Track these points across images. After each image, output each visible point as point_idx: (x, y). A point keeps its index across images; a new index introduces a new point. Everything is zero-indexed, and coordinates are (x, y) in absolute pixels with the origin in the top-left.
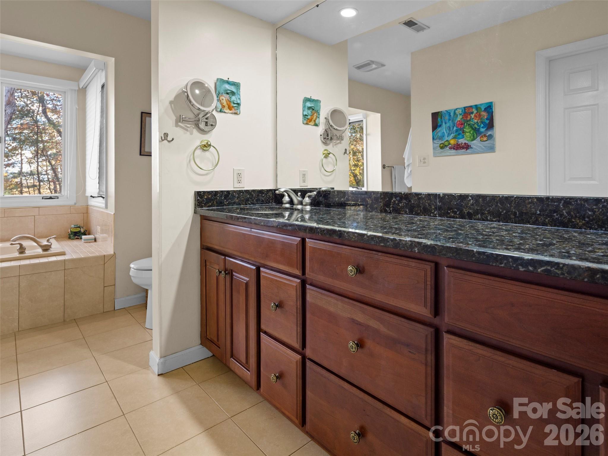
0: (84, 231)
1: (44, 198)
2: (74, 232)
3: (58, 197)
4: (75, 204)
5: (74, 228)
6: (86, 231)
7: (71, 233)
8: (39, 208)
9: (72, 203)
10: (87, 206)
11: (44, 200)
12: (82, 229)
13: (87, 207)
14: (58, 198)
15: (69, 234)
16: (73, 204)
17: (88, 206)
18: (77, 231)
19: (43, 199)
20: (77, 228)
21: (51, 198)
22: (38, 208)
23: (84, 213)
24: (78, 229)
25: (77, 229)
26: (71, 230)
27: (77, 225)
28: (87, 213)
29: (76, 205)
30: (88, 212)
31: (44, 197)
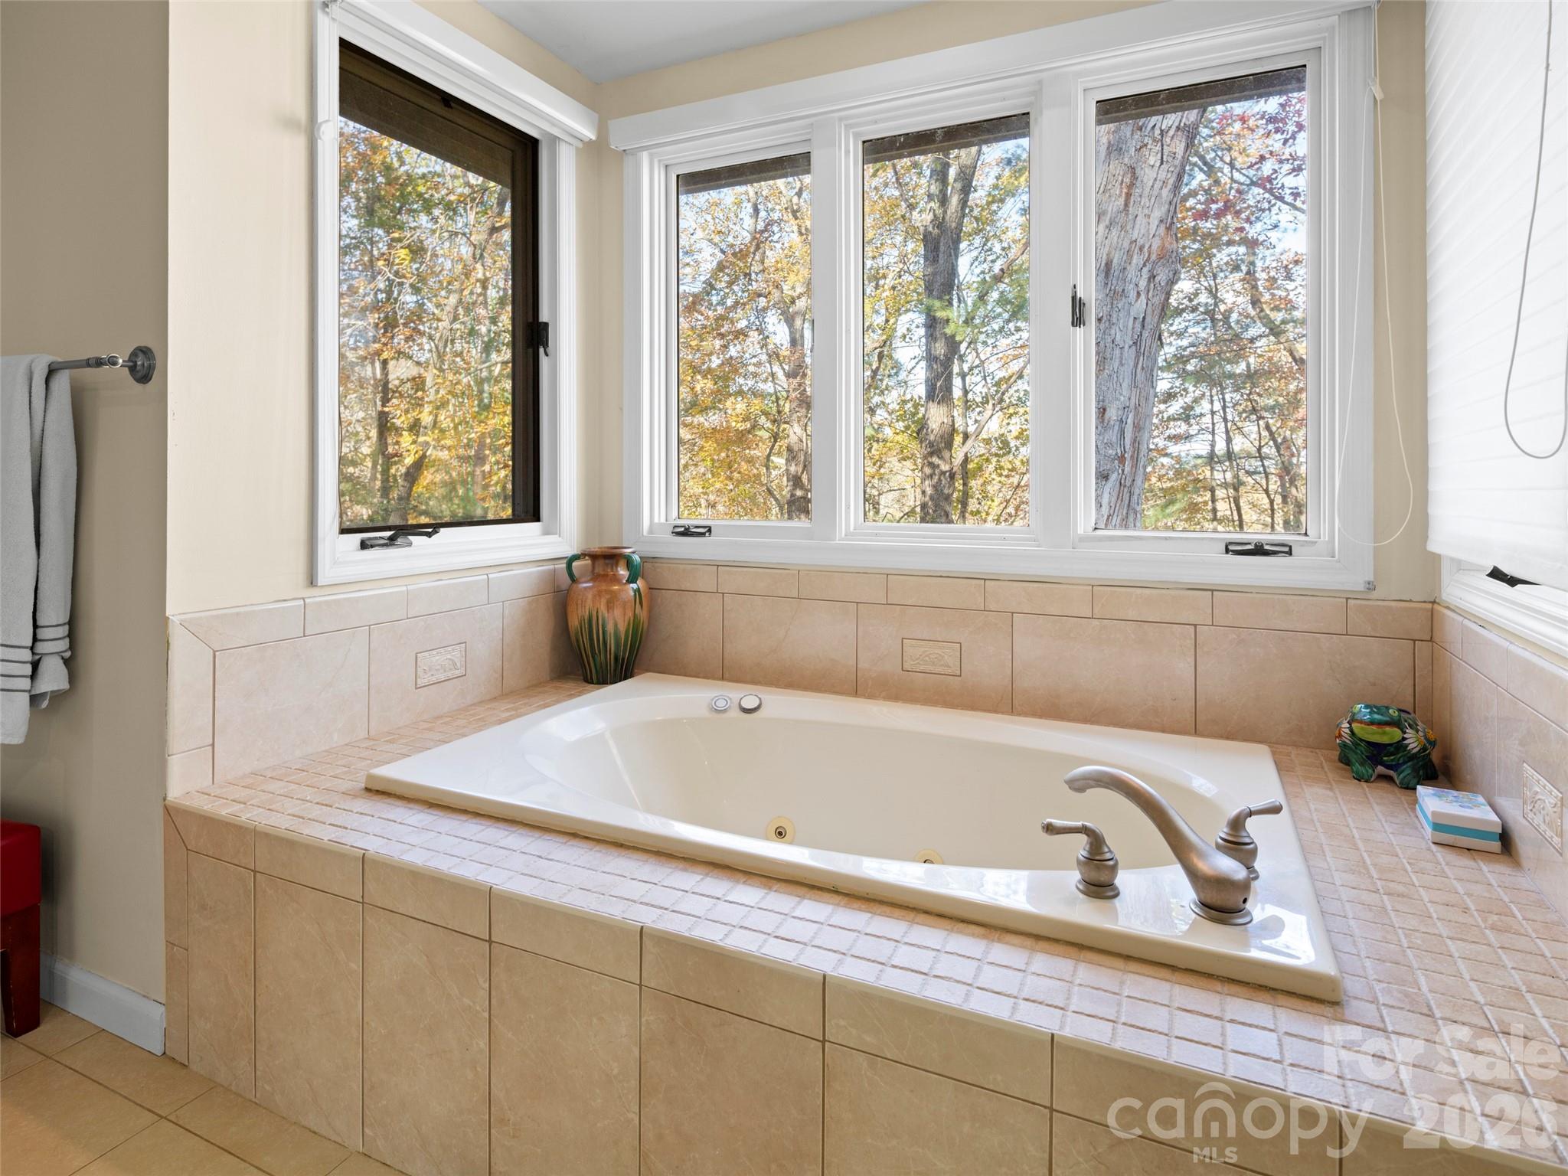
0: (1424, 749)
1: (1231, 548)
2: (1371, 744)
3: (1290, 547)
4: (1371, 587)
5: (1372, 723)
6: (1433, 743)
7: (1356, 744)
8: (1212, 591)
9: (1354, 579)
10: (1429, 606)
11: (1230, 557)
12: (1410, 734)
13: (1432, 610)
14: (1290, 553)
15: (1344, 746)
16: (1361, 587)
17: (1434, 602)
18: (1385, 740)
19: (1227, 551)
20: (1388, 729)
21: (1259, 550)
22: (1210, 593)
23: (1414, 641)
24: (1392, 735)
25: (1384, 733)
26: (1356, 730)
27: (1387, 708)
28: (1431, 640)
29: (1374, 595)
30: (1435, 638)
31: (1231, 543)
